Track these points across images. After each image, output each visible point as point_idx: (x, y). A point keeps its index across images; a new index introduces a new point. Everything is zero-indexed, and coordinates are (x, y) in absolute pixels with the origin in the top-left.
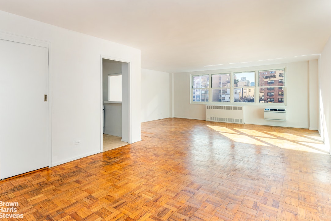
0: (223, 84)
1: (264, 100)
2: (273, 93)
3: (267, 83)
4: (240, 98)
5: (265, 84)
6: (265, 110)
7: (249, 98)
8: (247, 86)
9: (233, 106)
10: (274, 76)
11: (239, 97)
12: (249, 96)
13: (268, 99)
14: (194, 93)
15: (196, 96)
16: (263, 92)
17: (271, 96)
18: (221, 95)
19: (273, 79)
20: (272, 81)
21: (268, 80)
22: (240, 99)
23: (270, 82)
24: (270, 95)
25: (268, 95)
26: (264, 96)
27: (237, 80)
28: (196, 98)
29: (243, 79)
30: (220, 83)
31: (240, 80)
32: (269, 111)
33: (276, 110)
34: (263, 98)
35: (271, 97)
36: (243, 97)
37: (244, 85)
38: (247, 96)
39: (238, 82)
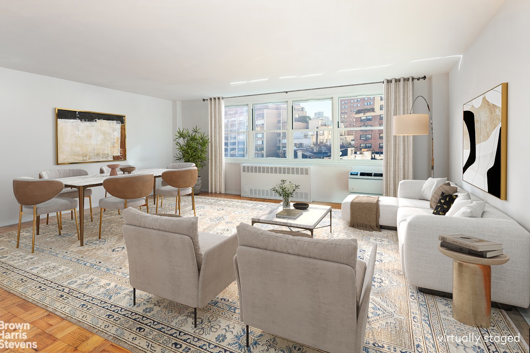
0: (283, 123)
1: (353, 147)
2: (370, 136)
3: (360, 119)
4: (314, 144)
5: (356, 121)
6: (351, 174)
7: (328, 144)
8: (325, 125)
9: (291, 166)
10: (373, 110)
11: (312, 142)
12: (328, 140)
13: (362, 145)
14: (235, 138)
15: (239, 143)
16: (353, 135)
17: (367, 139)
18: (280, 140)
19: (369, 115)
20: (368, 118)
21: (361, 115)
22: (313, 146)
23: (365, 118)
24: (365, 138)
25: (362, 138)
26: (354, 140)
27: (308, 117)
28: (238, 146)
29: (319, 115)
30: (279, 122)
31: (312, 116)
32: (359, 176)
33: (370, 175)
34: (353, 143)
35: (366, 142)
36: (319, 143)
37: (320, 124)
38: (325, 141)
39: (310, 119)
